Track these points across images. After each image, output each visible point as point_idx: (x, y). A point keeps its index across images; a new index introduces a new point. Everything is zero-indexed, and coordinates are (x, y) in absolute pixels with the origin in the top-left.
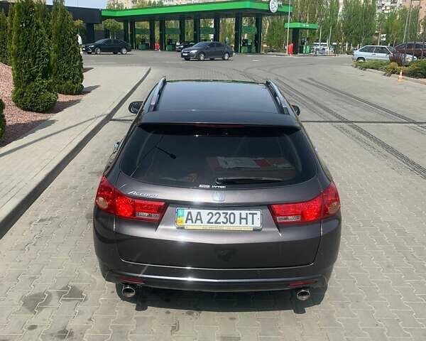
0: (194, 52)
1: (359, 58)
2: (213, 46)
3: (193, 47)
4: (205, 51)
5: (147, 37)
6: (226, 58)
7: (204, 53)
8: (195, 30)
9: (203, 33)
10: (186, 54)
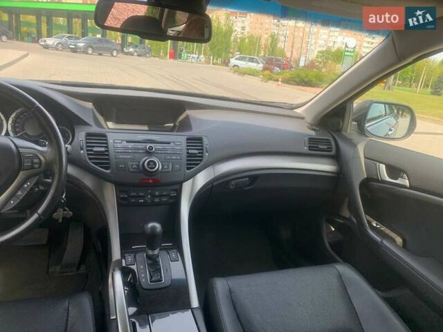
0: (81, 45)
1: (235, 66)
2: (102, 42)
3: (80, 40)
4: (93, 46)
5: (34, 30)
6: (115, 54)
7: (92, 48)
8: (83, 29)
9: (91, 32)
10: (73, 47)
